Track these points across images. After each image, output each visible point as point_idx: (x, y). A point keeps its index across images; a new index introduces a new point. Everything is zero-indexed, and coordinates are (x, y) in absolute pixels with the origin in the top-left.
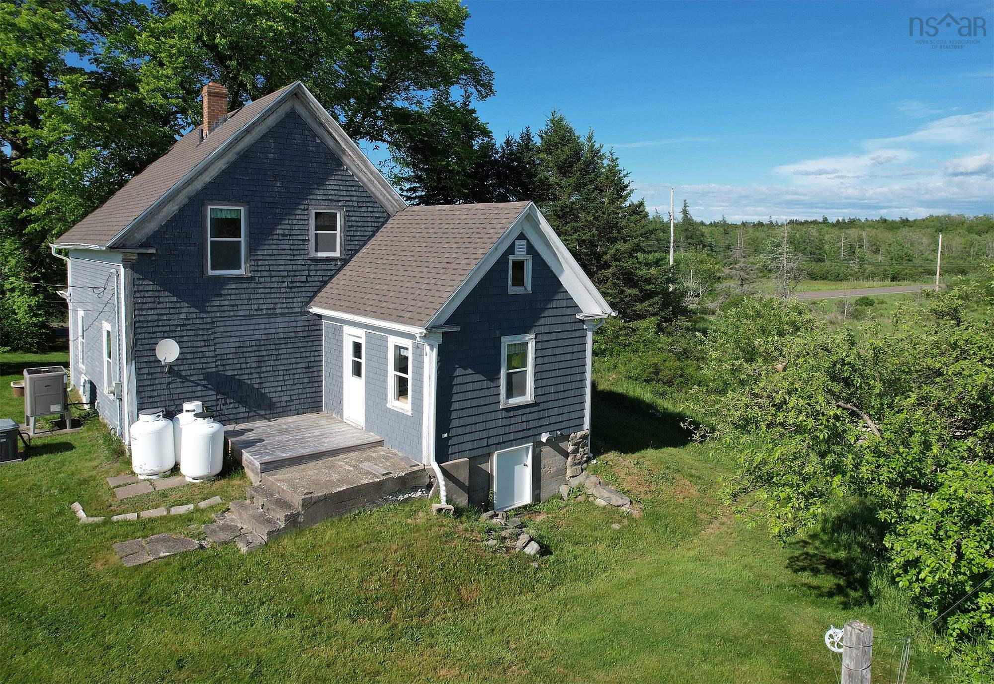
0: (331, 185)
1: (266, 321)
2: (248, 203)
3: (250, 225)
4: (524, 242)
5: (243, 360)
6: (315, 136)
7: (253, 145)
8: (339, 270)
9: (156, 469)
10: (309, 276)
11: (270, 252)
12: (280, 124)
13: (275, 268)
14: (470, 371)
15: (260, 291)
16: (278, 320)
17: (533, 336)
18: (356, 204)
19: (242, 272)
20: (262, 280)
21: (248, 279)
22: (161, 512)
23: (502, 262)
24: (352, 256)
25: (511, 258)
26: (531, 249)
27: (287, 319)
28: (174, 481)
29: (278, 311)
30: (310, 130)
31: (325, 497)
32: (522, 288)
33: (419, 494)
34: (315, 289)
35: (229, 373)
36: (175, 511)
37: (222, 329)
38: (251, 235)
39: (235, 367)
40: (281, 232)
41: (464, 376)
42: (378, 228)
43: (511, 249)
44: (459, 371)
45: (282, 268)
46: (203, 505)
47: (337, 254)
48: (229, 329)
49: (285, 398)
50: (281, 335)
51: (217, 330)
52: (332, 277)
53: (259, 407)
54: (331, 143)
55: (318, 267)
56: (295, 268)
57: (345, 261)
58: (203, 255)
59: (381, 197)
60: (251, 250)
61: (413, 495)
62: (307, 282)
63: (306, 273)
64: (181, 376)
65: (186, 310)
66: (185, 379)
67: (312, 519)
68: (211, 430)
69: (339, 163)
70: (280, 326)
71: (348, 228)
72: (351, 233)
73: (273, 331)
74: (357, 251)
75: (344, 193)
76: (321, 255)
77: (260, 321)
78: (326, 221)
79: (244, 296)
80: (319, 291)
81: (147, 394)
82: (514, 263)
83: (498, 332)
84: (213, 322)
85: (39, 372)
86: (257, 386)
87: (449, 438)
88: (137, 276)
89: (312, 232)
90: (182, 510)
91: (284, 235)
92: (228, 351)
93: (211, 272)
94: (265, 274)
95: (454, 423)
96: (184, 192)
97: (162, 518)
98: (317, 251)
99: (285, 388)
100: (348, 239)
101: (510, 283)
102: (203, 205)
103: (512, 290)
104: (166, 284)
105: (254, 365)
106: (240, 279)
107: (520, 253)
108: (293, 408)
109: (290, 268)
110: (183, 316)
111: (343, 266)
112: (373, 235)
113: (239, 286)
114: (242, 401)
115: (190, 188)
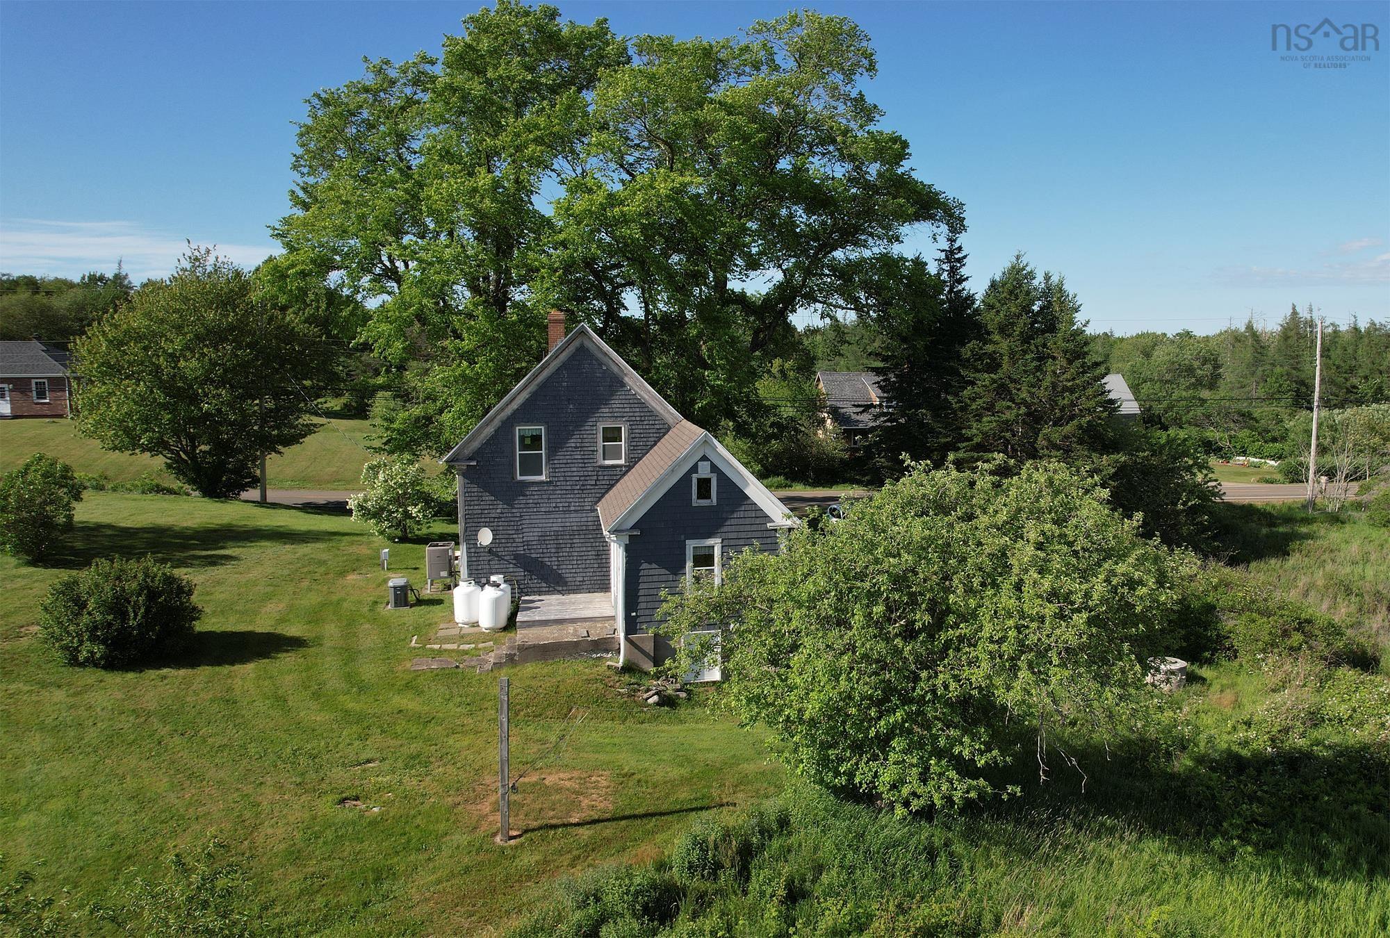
0: (616, 403)
1: (562, 516)
2: (547, 423)
3: (548, 441)
4: (705, 463)
5: (544, 546)
6: (601, 364)
7: (550, 377)
8: (624, 475)
9: (466, 620)
10: (597, 480)
11: (565, 461)
12: (572, 357)
13: (569, 474)
14: (654, 566)
15: (558, 492)
16: (572, 515)
17: (719, 540)
18: (638, 419)
19: (543, 478)
20: (558, 483)
21: (547, 482)
22: (455, 646)
23: (686, 478)
24: (636, 463)
25: (695, 477)
26: (714, 468)
27: (579, 515)
28: (475, 629)
29: (572, 508)
30: (597, 360)
31: (534, 646)
32: (709, 501)
33: (610, 655)
34: (603, 491)
35: (533, 556)
36: (462, 647)
37: (528, 521)
38: (549, 448)
39: (537, 551)
40: (573, 445)
41: (649, 570)
42: (660, 439)
43: (694, 469)
44: (645, 566)
45: (575, 474)
46: (481, 645)
47: (622, 462)
48: (534, 521)
49: (578, 579)
50: (575, 528)
51: (524, 522)
52: (618, 481)
53: (558, 584)
54: (615, 369)
55: (605, 473)
56: (586, 473)
57: (629, 468)
58: (513, 465)
59: (661, 411)
60: (549, 459)
61: (604, 655)
62: (596, 485)
63: (595, 478)
64: (498, 556)
65: (501, 506)
66: (500, 558)
67: (525, 660)
68: (496, 596)
69: (623, 385)
70: (573, 520)
71: (631, 439)
72: (634, 444)
73: (568, 524)
74: (640, 459)
75: (628, 410)
76: (608, 462)
77: (557, 516)
78: (612, 435)
79: (544, 496)
80: (607, 492)
81: (474, 567)
82: (699, 480)
83: (683, 537)
84: (521, 516)
85: (437, 545)
86: (555, 567)
87: (637, 616)
88: (467, 481)
89: (601, 443)
90: (466, 647)
91: (576, 447)
92: (532, 539)
93: (519, 478)
94: (562, 479)
95: (642, 606)
96: (499, 417)
97: (453, 651)
98: (604, 459)
99: (578, 571)
100: (632, 448)
101: (694, 496)
102: (512, 427)
103: (696, 502)
104: (486, 487)
105: (553, 550)
106: (542, 483)
107: (704, 471)
108: (585, 587)
109: (582, 474)
110: (499, 511)
111: (627, 472)
112: (655, 445)
113: (540, 488)
114: (543, 578)
115: (502, 414)
